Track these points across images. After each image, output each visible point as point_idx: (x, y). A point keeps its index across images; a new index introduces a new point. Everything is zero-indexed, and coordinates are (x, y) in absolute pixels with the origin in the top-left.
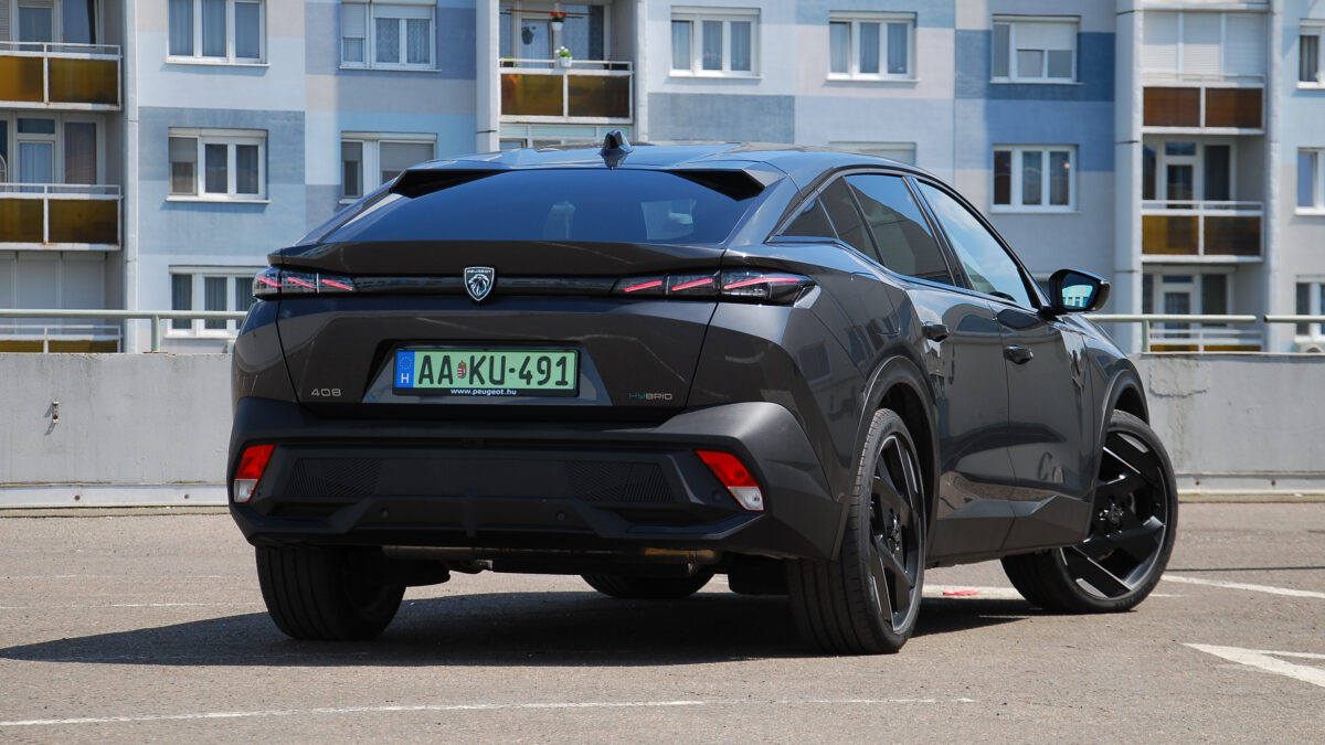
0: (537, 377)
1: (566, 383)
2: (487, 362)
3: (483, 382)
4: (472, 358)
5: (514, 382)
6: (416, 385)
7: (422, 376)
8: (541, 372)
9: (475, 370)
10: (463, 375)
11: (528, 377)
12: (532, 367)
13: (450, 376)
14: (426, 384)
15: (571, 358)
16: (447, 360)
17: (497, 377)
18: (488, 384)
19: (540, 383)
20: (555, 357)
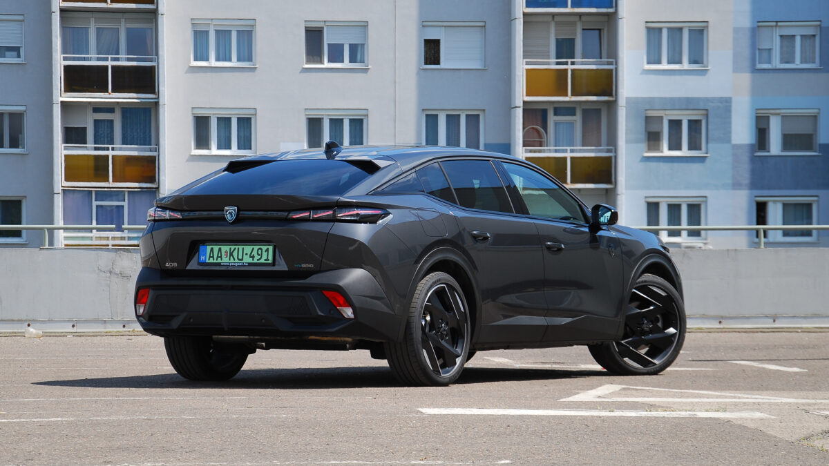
0: (257, 257)
1: (268, 260)
2: (236, 250)
3: (234, 260)
4: (230, 249)
5: (247, 260)
6: (207, 261)
7: (210, 257)
8: (259, 255)
9: (231, 254)
10: (227, 257)
11: (253, 257)
12: (255, 253)
13: (221, 257)
14: (211, 261)
15: (271, 248)
16: (220, 250)
17: (240, 257)
18: (237, 261)
19: (258, 260)
20: (264, 248)
